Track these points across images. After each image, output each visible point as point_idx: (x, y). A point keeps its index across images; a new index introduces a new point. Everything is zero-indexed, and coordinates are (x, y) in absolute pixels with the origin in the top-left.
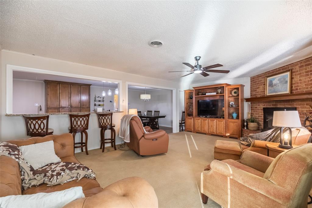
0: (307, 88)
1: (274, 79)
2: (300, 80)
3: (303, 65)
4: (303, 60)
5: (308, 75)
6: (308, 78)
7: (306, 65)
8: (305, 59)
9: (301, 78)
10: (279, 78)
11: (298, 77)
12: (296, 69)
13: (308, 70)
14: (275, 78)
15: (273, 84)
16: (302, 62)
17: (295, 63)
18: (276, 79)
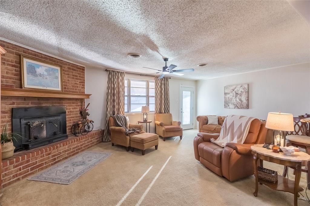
0: (73, 89)
1: (39, 66)
2: (68, 80)
3: (71, 68)
4: (71, 63)
5: (73, 78)
6: (74, 81)
7: (73, 69)
8: (72, 64)
9: (69, 79)
10: (46, 68)
11: (67, 77)
12: (65, 68)
13: (73, 74)
14: (41, 66)
15: (37, 73)
16: (70, 65)
17: (64, 61)
18: (42, 68)
